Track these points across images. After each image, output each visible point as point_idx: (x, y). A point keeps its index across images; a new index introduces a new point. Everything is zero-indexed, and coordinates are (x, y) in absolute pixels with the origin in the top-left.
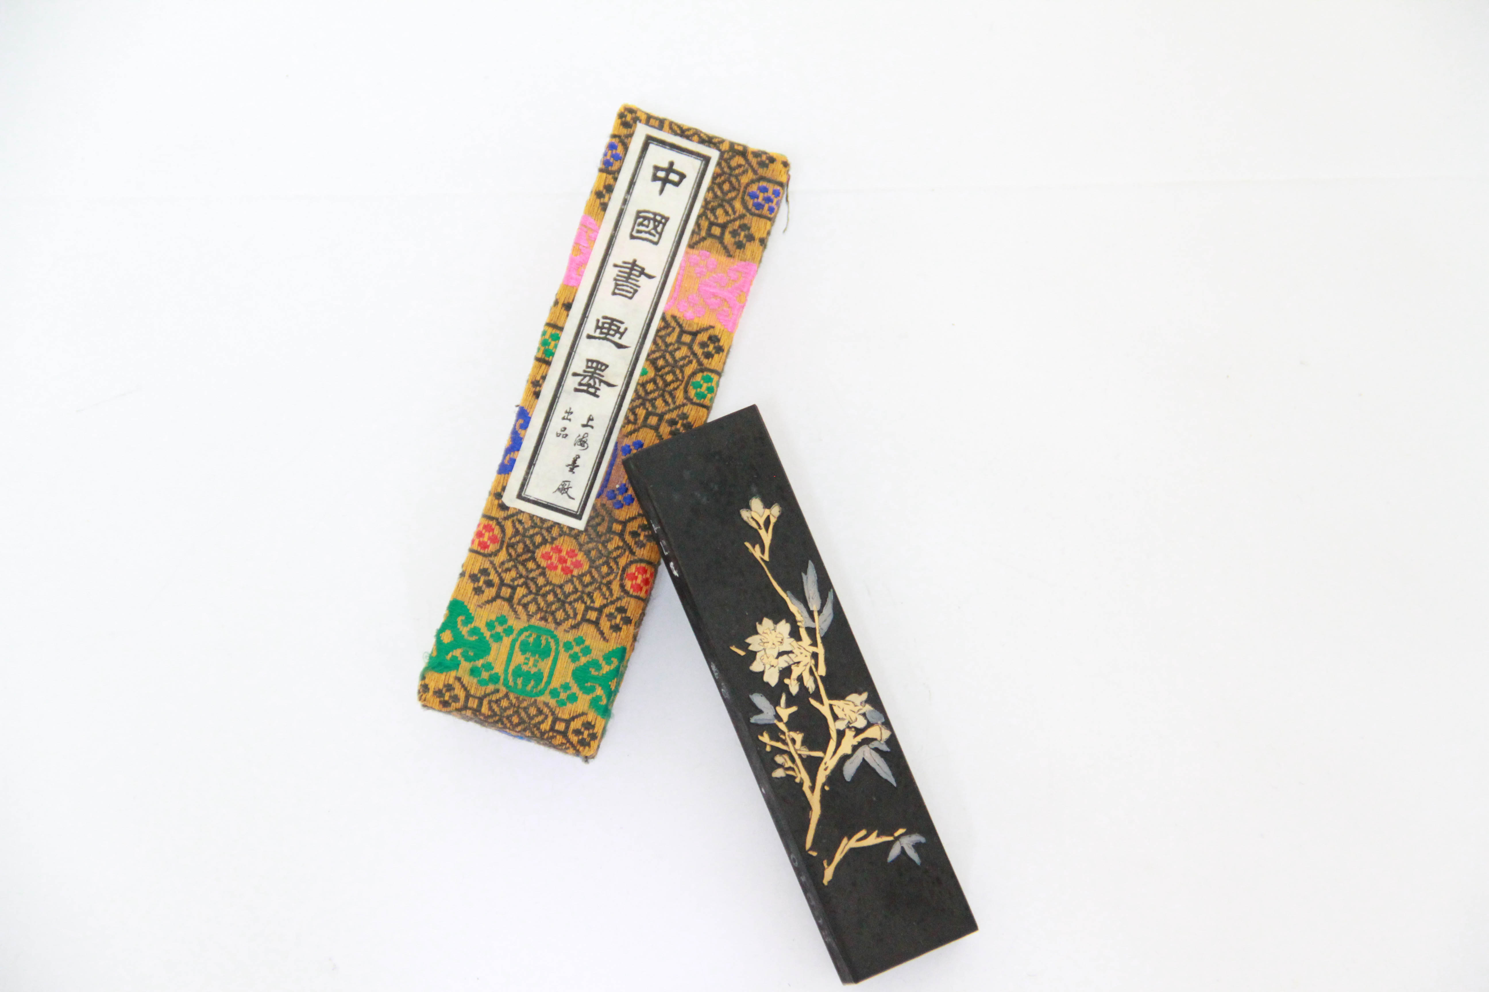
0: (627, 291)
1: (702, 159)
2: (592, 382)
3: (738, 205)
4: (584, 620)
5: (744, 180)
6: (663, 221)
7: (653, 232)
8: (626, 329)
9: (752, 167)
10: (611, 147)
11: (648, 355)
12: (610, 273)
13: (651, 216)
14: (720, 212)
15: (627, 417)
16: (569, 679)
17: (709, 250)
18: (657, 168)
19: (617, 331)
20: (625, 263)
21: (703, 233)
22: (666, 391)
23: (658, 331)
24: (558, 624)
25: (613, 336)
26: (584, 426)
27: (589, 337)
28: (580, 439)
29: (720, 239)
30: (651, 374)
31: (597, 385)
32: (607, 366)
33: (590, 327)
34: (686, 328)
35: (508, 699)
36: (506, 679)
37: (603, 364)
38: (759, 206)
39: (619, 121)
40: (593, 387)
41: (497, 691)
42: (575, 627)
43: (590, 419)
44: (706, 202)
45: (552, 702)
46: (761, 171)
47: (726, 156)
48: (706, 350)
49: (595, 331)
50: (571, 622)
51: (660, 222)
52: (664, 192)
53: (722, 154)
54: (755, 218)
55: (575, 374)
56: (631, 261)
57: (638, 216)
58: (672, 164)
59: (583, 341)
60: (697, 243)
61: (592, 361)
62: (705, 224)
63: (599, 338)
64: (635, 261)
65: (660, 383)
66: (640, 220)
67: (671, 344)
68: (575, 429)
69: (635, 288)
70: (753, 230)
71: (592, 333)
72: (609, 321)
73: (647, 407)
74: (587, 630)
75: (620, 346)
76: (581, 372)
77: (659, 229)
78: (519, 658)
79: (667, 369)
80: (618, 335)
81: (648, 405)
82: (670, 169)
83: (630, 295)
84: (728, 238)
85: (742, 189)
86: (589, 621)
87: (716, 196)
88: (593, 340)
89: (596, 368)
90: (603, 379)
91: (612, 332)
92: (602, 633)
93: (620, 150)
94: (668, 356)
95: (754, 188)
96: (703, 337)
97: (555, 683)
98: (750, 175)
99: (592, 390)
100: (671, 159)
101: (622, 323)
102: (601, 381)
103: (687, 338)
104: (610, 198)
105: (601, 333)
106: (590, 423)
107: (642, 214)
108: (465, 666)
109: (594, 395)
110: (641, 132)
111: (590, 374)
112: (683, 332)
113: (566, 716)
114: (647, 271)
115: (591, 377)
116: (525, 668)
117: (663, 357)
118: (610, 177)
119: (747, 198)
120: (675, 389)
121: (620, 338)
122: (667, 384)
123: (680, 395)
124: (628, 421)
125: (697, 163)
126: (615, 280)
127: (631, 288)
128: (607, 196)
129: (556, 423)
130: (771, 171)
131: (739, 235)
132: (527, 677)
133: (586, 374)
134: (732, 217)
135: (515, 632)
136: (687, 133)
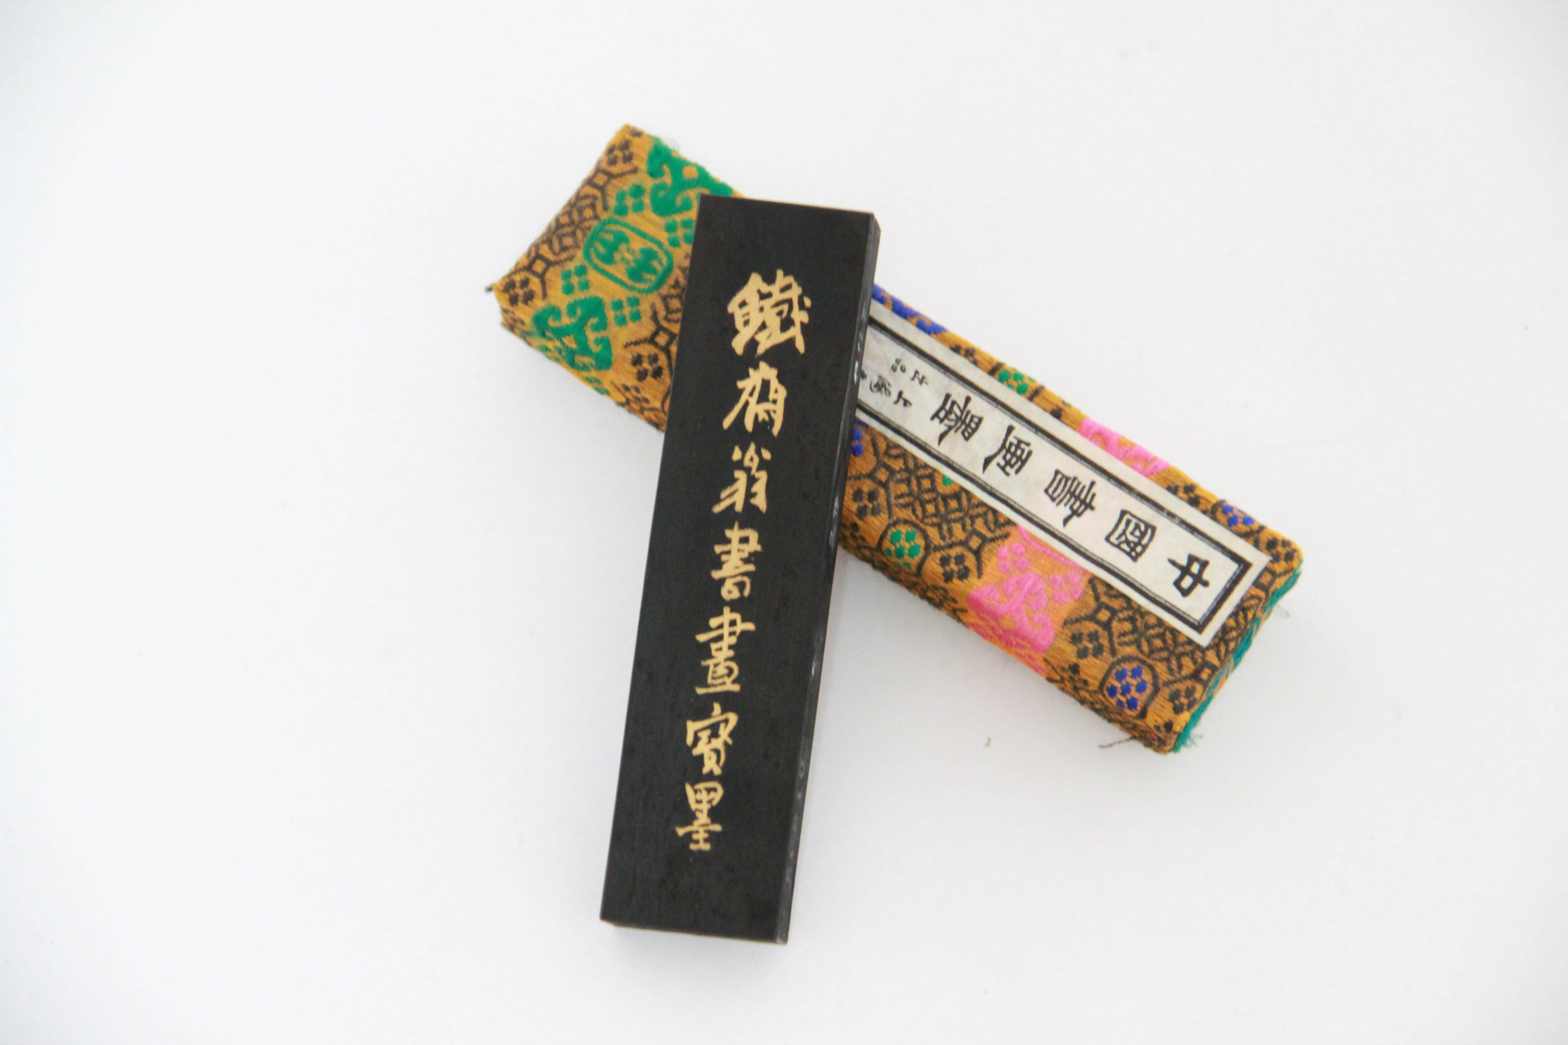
0: (1056, 489)
1: (1201, 623)
2: (953, 417)
3: (1131, 650)
4: (659, 329)
5: (1161, 668)
6: (1133, 554)
7: (1123, 538)
8: (1007, 474)
9: (1175, 682)
10: (1248, 520)
11: (967, 492)
12: (1085, 475)
13: (1145, 541)
14: (1127, 626)
15: (897, 446)
16: (593, 292)
17: (1081, 600)
18: (1204, 564)
19: (1008, 463)
20: (1094, 496)
21: (1104, 599)
22: (915, 500)
23: (995, 512)
24: (665, 299)
25: (1004, 458)
26: (900, 394)
27: (1010, 429)
28: (885, 385)
29: (1092, 618)
30: (942, 489)
31: (946, 421)
32: (967, 439)
33: (1022, 432)
34: (988, 547)
35: (591, 218)
36: (616, 222)
37: (970, 435)
38: (1121, 676)
39: (1280, 538)
40: (946, 417)
41: (606, 208)
42: (655, 317)
43: (906, 403)
44: (1144, 613)
45: (571, 266)
46: (1166, 692)
47: (1198, 654)
48: (953, 560)
49: (1016, 438)
50: (662, 313)
51: (1133, 549)
52: (1170, 566)
53: (1203, 650)
54: (1106, 667)
55: (968, 400)
56: (1094, 503)
57: (1147, 526)
58: (1206, 584)
59: (1007, 420)
60: (1094, 590)
61: (978, 425)
62: (1116, 604)
63: (1005, 440)
64: (1092, 508)
65: (926, 496)
66: (1143, 527)
67: (973, 523)
68: (899, 382)
69: (1058, 500)
70: (1091, 659)
71: (1014, 433)
72: (1024, 456)
73: (902, 473)
74: (646, 328)
75: (988, 461)
76: (970, 406)
77: (1124, 546)
78: (638, 244)
79: (942, 509)
80: (1002, 463)
81: (905, 475)
82: (1199, 580)
83: (1050, 491)
84: (1091, 627)
85: (1149, 661)
86: (655, 334)
87: (1148, 627)
88: (1005, 432)
89: (968, 426)
90: (952, 432)
91: (1009, 456)
92: (636, 343)
93: (1243, 528)
94: (958, 515)
95: (1147, 677)
96: (970, 561)
97: (593, 275)
98: (1164, 676)
99: (942, 414)
100: (1211, 583)
101: (1017, 472)
102: (950, 428)
103: (975, 543)
104: (1181, 498)
105: (1011, 444)
106: (901, 402)
107: (1149, 532)
108: (649, 183)
109: (936, 415)
110: (1259, 560)
111: (963, 417)
112: (984, 540)
113: (548, 276)
114: (1075, 519)
115: (958, 419)
116: (623, 247)
117: (960, 509)
118: (1209, 507)
119: (1135, 665)
120: (914, 511)
121: (998, 465)
122: (923, 504)
123: (906, 514)
124: (891, 445)
125: (1197, 615)
126: (1075, 479)
127: (1059, 495)
128: (1185, 496)
129: (914, 362)
130: (1162, 704)
131: (1090, 641)
132: (613, 248)
133: (965, 413)
134: (1115, 640)
135: (670, 249)
136: (1241, 614)
